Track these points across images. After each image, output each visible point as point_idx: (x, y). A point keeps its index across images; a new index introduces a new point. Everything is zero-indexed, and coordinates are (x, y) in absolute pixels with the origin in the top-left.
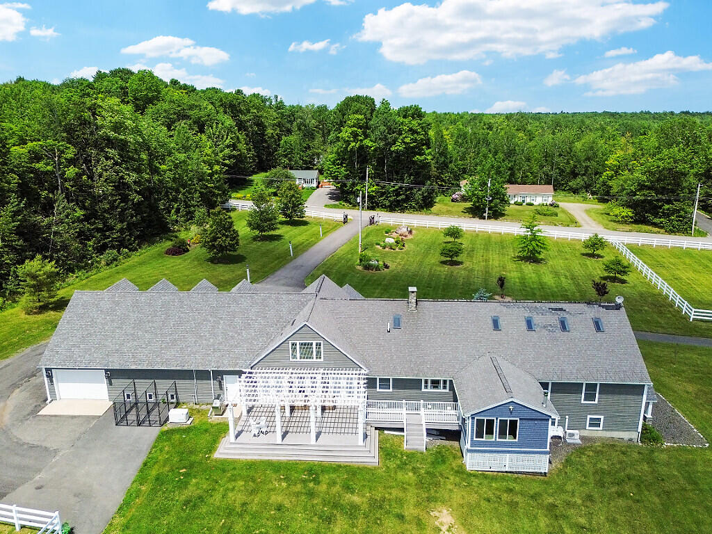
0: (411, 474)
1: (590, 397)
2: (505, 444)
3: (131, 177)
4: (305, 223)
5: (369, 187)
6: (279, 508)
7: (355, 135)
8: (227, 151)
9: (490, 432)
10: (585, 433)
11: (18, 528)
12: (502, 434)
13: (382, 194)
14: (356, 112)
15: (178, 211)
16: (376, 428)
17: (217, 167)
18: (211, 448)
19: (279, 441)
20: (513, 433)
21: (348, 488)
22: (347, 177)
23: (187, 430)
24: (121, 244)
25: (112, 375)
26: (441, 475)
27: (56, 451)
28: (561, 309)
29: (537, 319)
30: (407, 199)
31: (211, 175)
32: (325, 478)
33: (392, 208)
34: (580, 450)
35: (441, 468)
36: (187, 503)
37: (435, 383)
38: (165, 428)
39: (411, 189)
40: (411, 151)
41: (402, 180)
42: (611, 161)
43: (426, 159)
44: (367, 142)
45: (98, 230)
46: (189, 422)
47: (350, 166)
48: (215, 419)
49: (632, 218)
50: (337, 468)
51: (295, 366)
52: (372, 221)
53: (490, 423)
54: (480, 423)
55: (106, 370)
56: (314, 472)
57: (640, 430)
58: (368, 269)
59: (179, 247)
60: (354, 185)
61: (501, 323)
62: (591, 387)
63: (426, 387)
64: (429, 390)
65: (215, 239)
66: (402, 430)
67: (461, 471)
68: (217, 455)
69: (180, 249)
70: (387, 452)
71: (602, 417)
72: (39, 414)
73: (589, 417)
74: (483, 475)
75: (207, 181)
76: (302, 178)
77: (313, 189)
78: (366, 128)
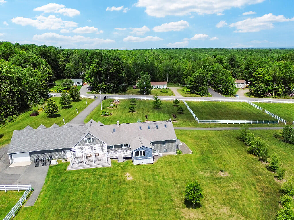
0: (119, 167)
1: (164, 144)
2: (142, 157)
3: (15, 90)
4: (80, 100)
5: (103, 86)
6: (87, 178)
7: (96, 67)
8: (47, 75)
9: (138, 155)
10: (163, 154)
11: (19, 191)
12: (141, 155)
13: (108, 88)
14: (96, 58)
15: (31, 99)
16: (110, 159)
17: (44, 82)
18: (66, 168)
19: (84, 164)
20: (144, 154)
21: (104, 172)
22: (94, 82)
23: (57, 165)
24: (13, 114)
25: (31, 153)
26: (127, 166)
27: (20, 175)
28: (156, 123)
29: (151, 126)
30: (117, 89)
31: (42, 85)
32: (98, 171)
33: (112, 92)
34: (162, 158)
35: (127, 165)
36: (62, 180)
37: (125, 145)
38: (50, 166)
39: (118, 85)
40: (117, 72)
41: (115, 82)
42: (185, 73)
43: (123, 75)
44: (101, 69)
45: (4, 109)
46: (57, 163)
47: (95, 78)
48: (64, 162)
49: (190, 92)
50: (101, 168)
51: (86, 145)
52: (105, 98)
53: (138, 152)
54: (136, 152)
55: (29, 152)
56: (94, 170)
57: (176, 151)
58: (105, 116)
59: (35, 113)
60: (97, 85)
61: (142, 128)
62: (164, 142)
63: (123, 147)
64: (124, 147)
65: (49, 110)
66: (117, 158)
67: (132, 165)
68: (67, 170)
69: (36, 114)
70: (113, 164)
71: (167, 149)
72: (10, 167)
73: (164, 149)
74: (138, 165)
75: (41, 87)
76: (76, 82)
77: (81, 86)
78: (100, 64)
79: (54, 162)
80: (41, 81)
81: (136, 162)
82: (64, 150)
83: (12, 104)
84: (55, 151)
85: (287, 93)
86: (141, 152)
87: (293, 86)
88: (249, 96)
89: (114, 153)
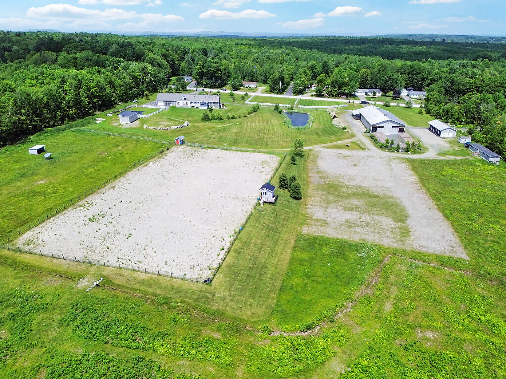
2: (203, 106)
4: (187, 90)
5: (204, 82)
7: (200, 68)
13: (208, 84)
14: (200, 61)
15: (159, 86)
22: (199, 79)
25: (164, 101)
30: (215, 85)
31: (164, 78)
33: (211, 87)
39: (215, 83)
40: (215, 72)
41: (213, 80)
44: (204, 70)
52: (203, 90)
57: (219, 108)
60: (201, 81)
71: (215, 106)
76: (187, 79)
77: (190, 82)
78: (203, 66)
79: (171, 105)
80: (164, 76)
81: (201, 108)
82: (175, 101)
84: (172, 101)
85: (340, 95)
86: (202, 104)
87: (345, 90)
88: (312, 96)
89: (193, 105)
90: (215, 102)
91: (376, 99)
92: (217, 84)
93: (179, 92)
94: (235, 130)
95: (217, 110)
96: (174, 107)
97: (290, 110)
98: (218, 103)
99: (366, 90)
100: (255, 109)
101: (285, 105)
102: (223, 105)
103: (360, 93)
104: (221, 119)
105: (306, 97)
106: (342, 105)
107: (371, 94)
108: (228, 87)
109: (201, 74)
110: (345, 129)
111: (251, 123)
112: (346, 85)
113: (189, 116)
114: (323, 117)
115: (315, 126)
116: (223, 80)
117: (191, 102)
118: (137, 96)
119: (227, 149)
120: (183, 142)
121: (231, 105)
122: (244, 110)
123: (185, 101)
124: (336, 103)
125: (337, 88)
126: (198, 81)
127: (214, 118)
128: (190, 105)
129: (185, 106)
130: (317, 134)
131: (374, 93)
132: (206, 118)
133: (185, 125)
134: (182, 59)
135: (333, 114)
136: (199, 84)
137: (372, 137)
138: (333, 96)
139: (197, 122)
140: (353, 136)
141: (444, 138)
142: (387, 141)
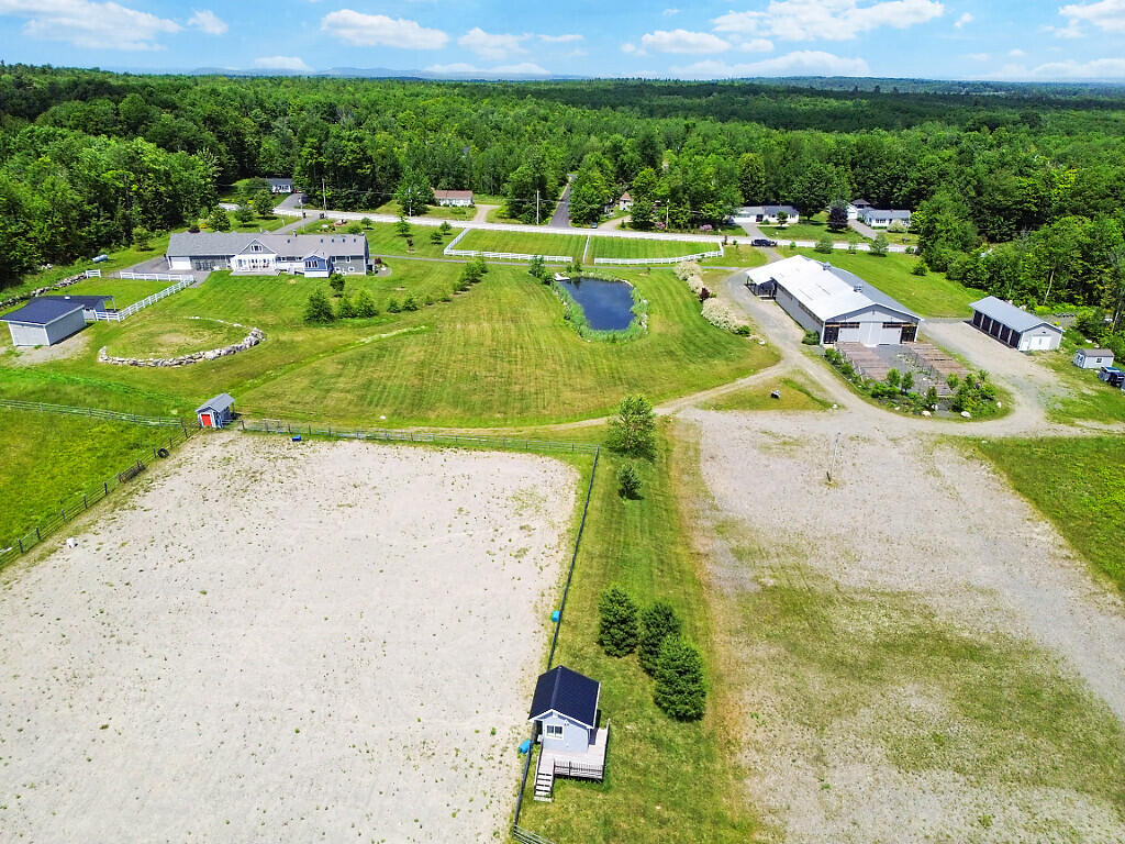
1: (348, 260)
2: (315, 269)
3: (163, 189)
4: (275, 218)
5: (326, 193)
7: (312, 154)
8: (215, 168)
9: (310, 266)
10: (349, 273)
12: (313, 266)
13: (337, 198)
14: (312, 137)
15: (187, 209)
16: (279, 270)
17: (209, 180)
19: (249, 271)
20: (316, 266)
22: (310, 185)
23: (220, 271)
25: (192, 258)
28: (345, 236)
29: (335, 239)
30: (356, 201)
31: (205, 185)
33: (347, 207)
37: (300, 258)
38: (212, 271)
39: (358, 194)
40: (358, 164)
41: (351, 186)
44: (322, 159)
46: (220, 269)
47: (311, 176)
48: (228, 268)
50: (266, 275)
51: (253, 253)
52: (322, 216)
54: (307, 263)
55: (189, 257)
56: (258, 276)
57: (365, 272)
60: (316, 191)
61: (324, 241)
62: (348, 257)
63: (297, 259)
65: (216, 223)
66: (286, 271)
68: (230, 275)
69: (195, 230)
70: (281, 274)
71: (353, 267)
72: (170, 270)
74: (309, 277)
75: (204, 189)
76: (277, 185)
77: (288, 194)
78: (319, 150)
79: (216, 268)
80: (202, 177)
81: (307, 275)
82: (229, 257)
83: (160, 212)
84: (218, 257)
85: (694, 224)
86: (313, 263)
87: (708, 210)
88: (623, 226)
89: (285, 265)
90: (353, 258)
91: (787, 233)
92: (364, 199)
93: (250, 223)
94: (414, 352)
95: (358, 280)
96: (224, 275)
97: (574, 274)
98: (361, 257)
99: (759, 210)
100: (475, 275)
101: (557, 258)
102: (378, 261)
103: (745, 216)
104: (369, 313)
105: (607, 230)
106: (712, 254)
107: (773, 220)
108: (395, 205)
109: (316, 172)
110: (744, 332)
111: (466, 321)
112: (711, 197)
113: (265, 307)
114: (671, 294)
115: (657, 328)
116: (379, 187)
117: (278, 259)
118: (108, 241)
119: (388, 441)
120: (229, 418)
121: (403, 263)
122: (440, 278)
123: (260, 257)
124: (693, 248)
125: (688, 205)
126: (308, 191)
127: (349, 312)
128: (274, 267)
129: (259, 271)
130: (671, 353)
131: (783, 218)
132: (320, 314)
133: (246, 342)
134: (266, 128)
135: (697, 283)
136: (310, 200)
137: (832, 360)
138: (678, 226)
139: (292, 325)
140: (776, 358)
141: (1029, 353)
142: (893, 378)
